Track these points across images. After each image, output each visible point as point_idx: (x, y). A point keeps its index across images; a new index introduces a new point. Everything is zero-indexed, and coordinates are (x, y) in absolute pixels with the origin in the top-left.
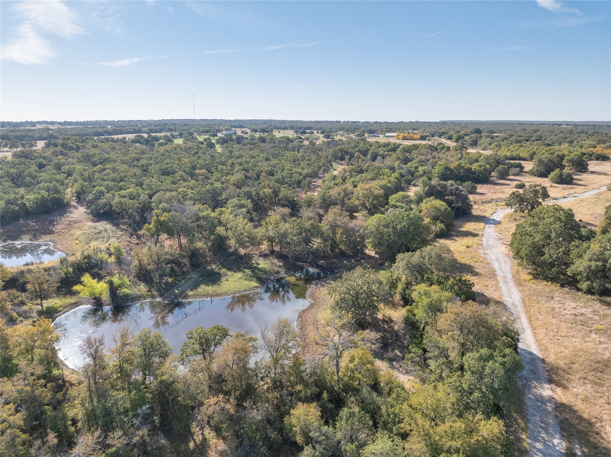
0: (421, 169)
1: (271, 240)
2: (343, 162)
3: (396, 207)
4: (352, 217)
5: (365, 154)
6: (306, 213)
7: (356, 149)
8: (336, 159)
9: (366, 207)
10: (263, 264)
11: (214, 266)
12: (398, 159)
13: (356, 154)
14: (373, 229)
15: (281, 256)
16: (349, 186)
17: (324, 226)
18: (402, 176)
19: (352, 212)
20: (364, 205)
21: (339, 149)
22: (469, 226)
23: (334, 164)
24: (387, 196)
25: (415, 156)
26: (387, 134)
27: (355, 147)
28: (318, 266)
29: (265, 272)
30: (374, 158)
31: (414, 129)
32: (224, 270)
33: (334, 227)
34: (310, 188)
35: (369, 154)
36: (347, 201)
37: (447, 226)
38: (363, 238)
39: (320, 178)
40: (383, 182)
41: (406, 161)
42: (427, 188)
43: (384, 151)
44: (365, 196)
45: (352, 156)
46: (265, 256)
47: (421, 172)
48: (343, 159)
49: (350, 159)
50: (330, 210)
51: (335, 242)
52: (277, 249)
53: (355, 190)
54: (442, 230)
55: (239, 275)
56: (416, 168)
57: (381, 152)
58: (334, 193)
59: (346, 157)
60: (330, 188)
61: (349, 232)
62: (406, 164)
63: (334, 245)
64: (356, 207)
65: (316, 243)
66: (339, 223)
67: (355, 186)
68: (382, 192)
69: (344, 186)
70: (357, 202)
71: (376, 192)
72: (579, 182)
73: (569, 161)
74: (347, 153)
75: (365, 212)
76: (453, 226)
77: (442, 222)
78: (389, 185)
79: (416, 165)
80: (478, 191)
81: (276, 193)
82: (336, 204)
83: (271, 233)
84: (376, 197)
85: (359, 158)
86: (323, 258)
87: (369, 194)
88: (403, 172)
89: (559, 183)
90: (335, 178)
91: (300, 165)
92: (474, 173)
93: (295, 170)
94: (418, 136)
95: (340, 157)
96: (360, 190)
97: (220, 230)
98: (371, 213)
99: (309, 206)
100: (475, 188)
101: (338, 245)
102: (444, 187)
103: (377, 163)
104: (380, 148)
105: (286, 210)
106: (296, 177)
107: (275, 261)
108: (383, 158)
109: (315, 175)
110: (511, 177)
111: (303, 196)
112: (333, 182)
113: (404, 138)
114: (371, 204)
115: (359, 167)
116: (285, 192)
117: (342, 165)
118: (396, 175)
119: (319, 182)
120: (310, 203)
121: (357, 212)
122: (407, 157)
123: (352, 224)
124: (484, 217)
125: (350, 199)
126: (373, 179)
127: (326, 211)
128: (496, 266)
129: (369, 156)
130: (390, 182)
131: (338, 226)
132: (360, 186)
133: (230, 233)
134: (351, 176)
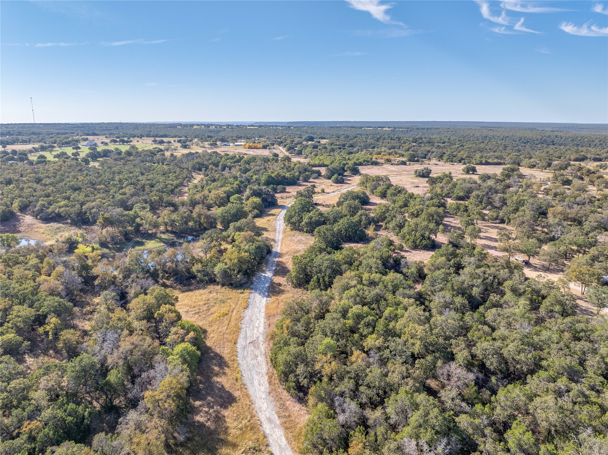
0: (255, 177)
1: (166, 224)
2: (201, 173)
3: (233, 203)
4: (209, 210)
5: (217, 165)
6: (182, 209)
7: (210, 162)
8: (195, 169)
9: (217, 204)
10: (163, 236)
11: (138, 239)
12: (240, 170)
13: (210, 166)
14: (220, 215)
15: (172, 232)
16: (206, 192)
17: (194, 215)
18: (242, 182)
19: (209, 207)
20: (215, 203)
21: (197, 162)
22: (273, 211)
23: (194, 174)
24: (228, 197)
25: (252, 167)
26: (236, 143)
27: (210, 159)
28: (193, 235)
29: (166, 239)
30: (223, 169)
31: (260, 137)
32: (144, 240)
33: (199, 216)
34: (181, 194)
35: (220, 166)
36: (205, 201)
37: (260, 211)
38: (215, 219)
39: (185, 186)
40: (228, 189)
41: (246, 171)
42: (251, 191)
43: (231, 163)
44: (216, 198)
45: (207, 168)
46: (164, 233)
47: (254, 180)
48: (200, 170)
49: (206, 170)
50: (196, 207)
51: (200, 223)
52: (169, 229)
53: (210, 194)
54: (257, 213)
55: (154, 241)
56: (252, 176)
57: (229, 164)
58: (198, 197)
59: (203, 169)
60: (194, 194)
61: (207, 217)
62: (245, 173)
63: (200, 224)
64: (211, 204)
65: (191, 224)
66: (202, 213)
67: (210, 192)
68: (225, 195)
69: (203, 193)
70: (211, 202)
71: (222, 195)
72: (349, 182)
73: (348, 168)
74: (203, 165)
75: (217, 207)
76: (264, 211)
77: (258, 209)
78: (231, 190)
79: (252, 174)
80: (287, 190)
81: (161, 199)
82: (199, 203)
83: (166, 220)
84: (222, 198)
85: (212, 169)
86: (195, 231)
87: (218, 197)
88: (243, 179)
89: (336, 183)
90: (196, 187)
91: (169, 177)
92: (287, 179)
93: (167, 182)
94: (261, 146)
95: (199, 168)
96: (212, 195)
97: (138, 220)
98: (219, 207)
99: (183, 205)
100: (285, 189)
101: (202, 224)
102: (261, 190)
103: (226, 173)
104: (228, 161)
105: (172, 208)
106: (170, 187)
107: (170, 235)
108: (230, 169)
109: (181, 184)
110: (311, 180)
111: (177, 200)
112: (196, 190)
113: (250, 148)
114: (220, 202)
115: (212, 177)
116: (166, 198)
117: (200, 174)
118: (237, 182)
119: (186, 189)
120: (183, 204)
121: (212, 208)
122: (246, 168)
123: (209, 213)
124: (284, 206)
125: (207, 200)
126: (221, 186)
127: (194, 208)
128: (278, 227)
129: (220, 168)
130: (232, 188)
131: (202, 214)
132: (213, 192)
133: (144, 222)
134: (207, 184)
